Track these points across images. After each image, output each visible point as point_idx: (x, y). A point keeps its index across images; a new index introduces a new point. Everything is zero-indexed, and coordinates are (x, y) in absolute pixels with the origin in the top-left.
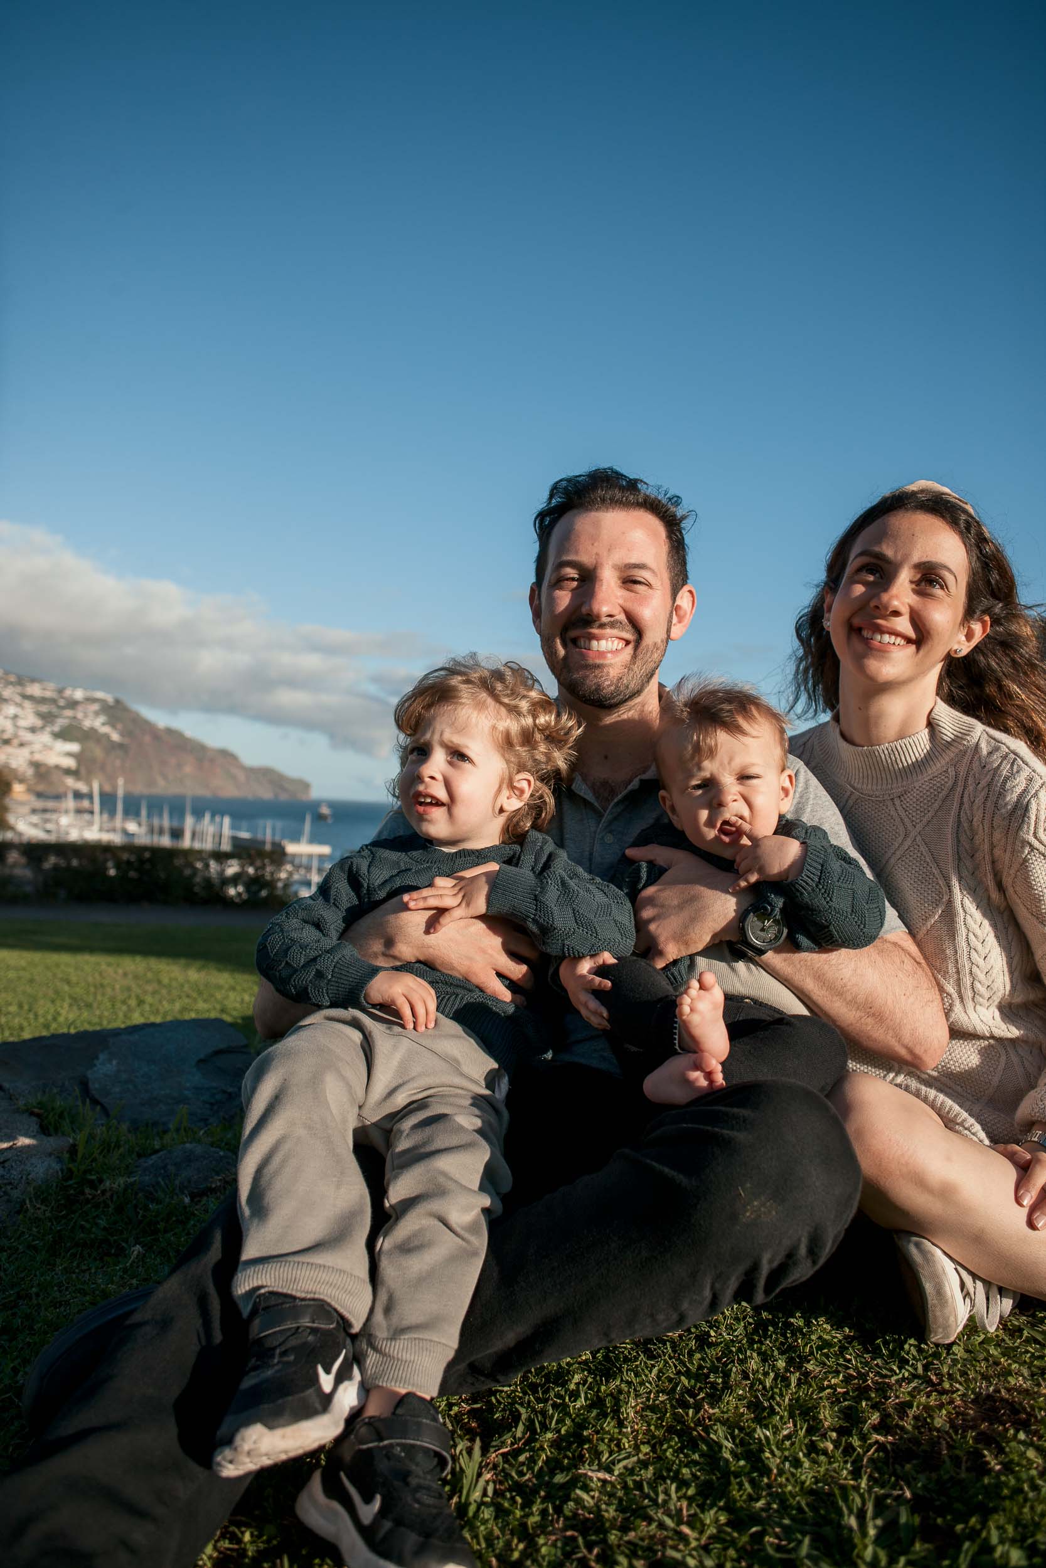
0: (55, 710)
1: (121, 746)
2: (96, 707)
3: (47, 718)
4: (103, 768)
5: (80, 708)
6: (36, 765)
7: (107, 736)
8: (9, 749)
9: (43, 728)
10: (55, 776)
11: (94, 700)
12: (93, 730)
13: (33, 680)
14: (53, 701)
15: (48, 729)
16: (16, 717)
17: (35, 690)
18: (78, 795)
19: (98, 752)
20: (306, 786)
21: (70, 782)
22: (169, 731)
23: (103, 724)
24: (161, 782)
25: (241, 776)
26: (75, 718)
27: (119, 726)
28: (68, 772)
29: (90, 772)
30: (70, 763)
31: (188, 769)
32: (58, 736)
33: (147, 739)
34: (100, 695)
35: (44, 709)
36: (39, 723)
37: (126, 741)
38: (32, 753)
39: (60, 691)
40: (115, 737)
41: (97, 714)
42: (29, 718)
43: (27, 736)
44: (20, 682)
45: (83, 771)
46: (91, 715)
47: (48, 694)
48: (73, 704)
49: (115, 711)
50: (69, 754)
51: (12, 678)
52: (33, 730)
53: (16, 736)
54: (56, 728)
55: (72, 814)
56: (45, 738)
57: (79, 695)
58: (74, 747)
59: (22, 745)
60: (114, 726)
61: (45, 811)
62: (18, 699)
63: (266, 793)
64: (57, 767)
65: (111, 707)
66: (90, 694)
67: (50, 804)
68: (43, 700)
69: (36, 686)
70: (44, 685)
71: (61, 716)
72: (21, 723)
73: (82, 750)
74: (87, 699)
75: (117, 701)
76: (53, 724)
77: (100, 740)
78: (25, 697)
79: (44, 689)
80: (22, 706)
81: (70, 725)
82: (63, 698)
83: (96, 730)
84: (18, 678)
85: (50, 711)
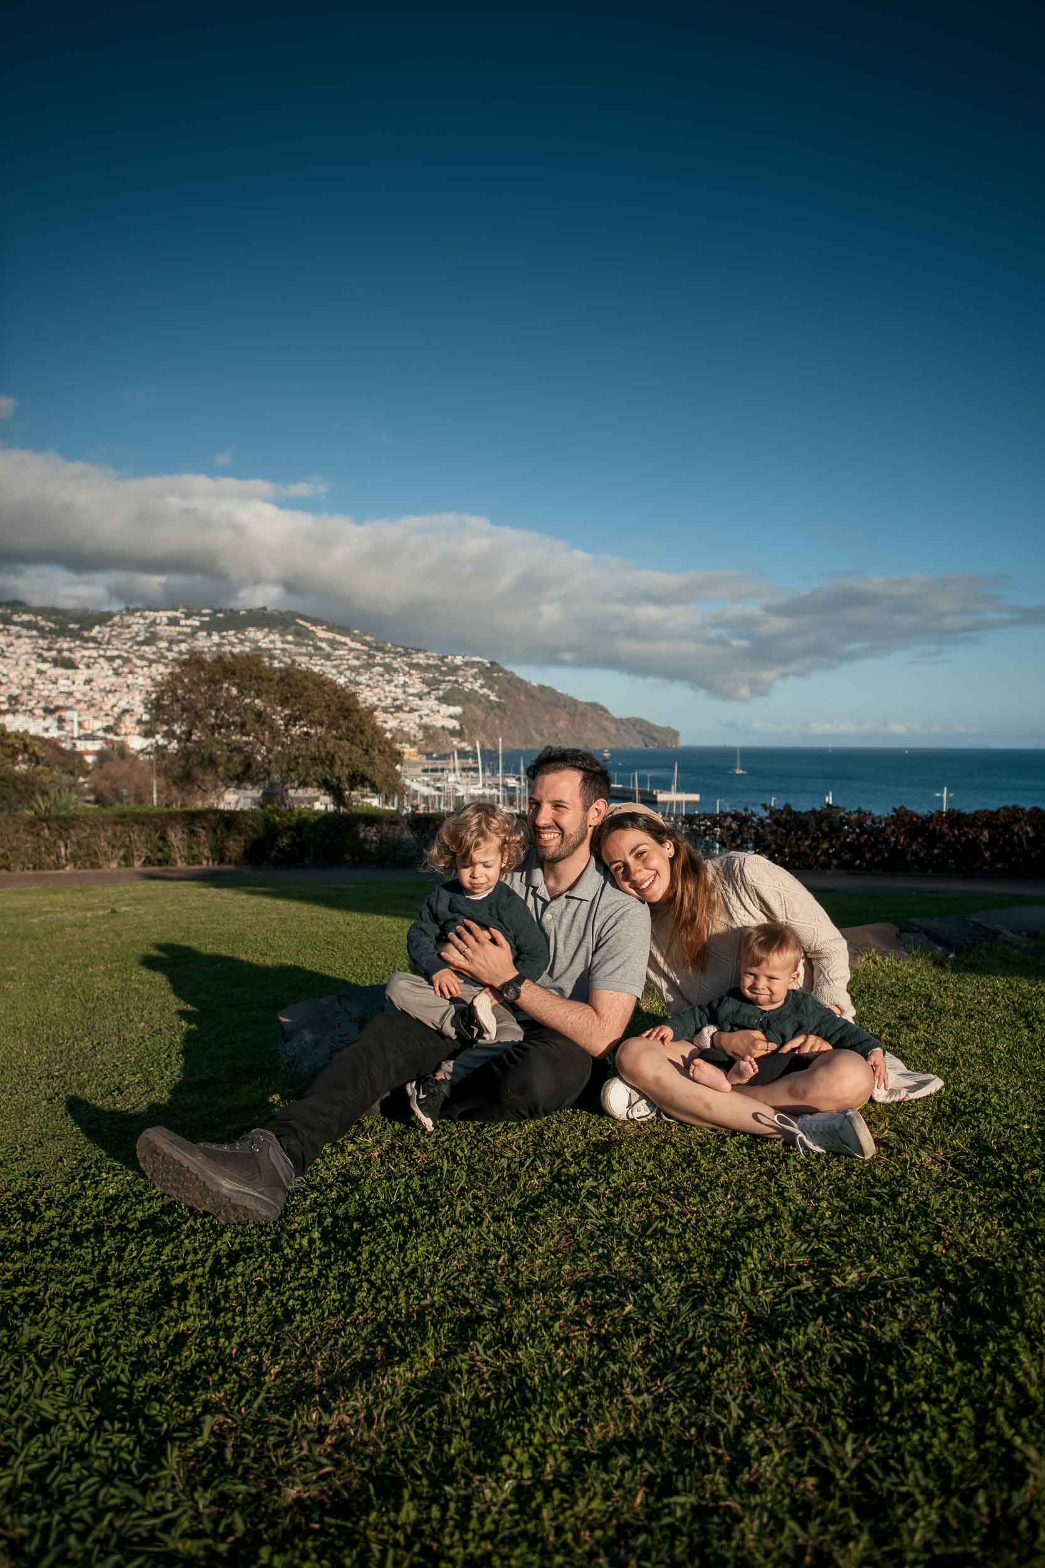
0: (437, 675)
1: (499, 706)
2: (475, 670)
3: (433, 684)
4: (484, 728)
5: (461, 673)
6: (425, 728)
7: (486, 697)
8: (401, 715)
9: (429, 693)
10: (442, 738)
11: (472, 664)
12: (473, 692)
13: (418, 651)
14: (437, 667)
15: (434, 693)
16: (405, 684)
17: (420, 659)
18: (463, 754)
19: (479, 713)
20: (676, 734)
21: (455, 741)
22: (542, 688)
23: (482, 687)
25: (612, 729)
26: (456, 682)
27: (497, 687)
28: (453, 733)
29: (472, 732)
30: (454, 724)
31: (561, 724)
32: (441, 700)
33: (522, 698)
34: (477, 659)
35: (430, 675)
36: (426, 690)
37: (503, 701)
38: (421, 717)
39: (442, 659)
40: (493, 697)
41: (475, 677)
42: (418, 687)
43: (416, 702)
44: (407, 654)
45: (466, 731)
46: (471, 679)
47: (431, 662)
48: (455, 669)
49: (490, 673)
50: (451, 717)
51: (400, 650)
52: (420, 696)
53: (406, 701)
54: (441, 693)
55: (458, 773)
56: (432, 703)
57: (459, 660)
58: (458, 710)
59: (412, 710)
60: (491, 688)
61: (435, 770)
62: (407, 669)
63: (635, 743)
64: (443, 727)
65: (488, 669)
66: (467, 659)
67: (439, 764)
68: (428, 668)
69: (421, 655)
70: (429, 654)
71: (444, 681)
72: (411, 690)
73: (464, 712)
74: (466, 664)
75: (492, 663)
76: (438, 689)
77: (480, 702)
78: (412, 666)
79: (428, 658)
80: (411, 675)
81: (453, 689)
82: (446, 664)
83: (476, 692)
84: (406, 649)
85: (434, 677)
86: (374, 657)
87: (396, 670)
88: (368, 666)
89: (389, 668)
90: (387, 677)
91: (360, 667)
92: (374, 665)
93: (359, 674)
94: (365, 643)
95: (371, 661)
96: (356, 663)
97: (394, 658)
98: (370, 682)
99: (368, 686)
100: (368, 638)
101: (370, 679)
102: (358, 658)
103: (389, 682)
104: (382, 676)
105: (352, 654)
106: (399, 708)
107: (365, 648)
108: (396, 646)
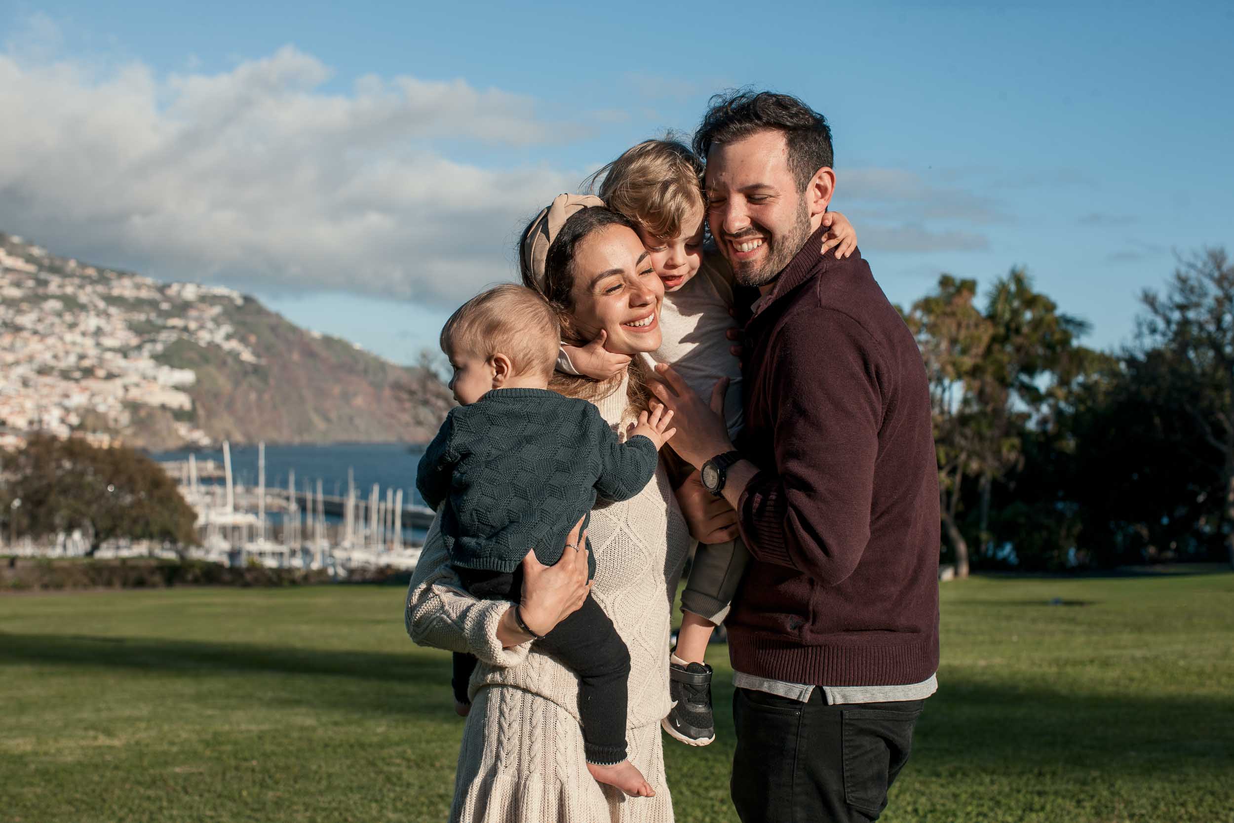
0: (153, 316)
1: (256, 369)
2: (216, 310)
3: (146, 332)
4: (230, 407)
5: (193, 313)
6: (133, 407)
7: (236, 356)
8: (91, 383)
9: (139, 347)
10: (163, 423)
11: (213, 300)
12: (213, 347)
13: (121, 274)
14: (153, 304)
15: (148, 348)
16: (99, 332)
17: (125, 288)
19: (223, 383)
21: (183, 430)
22: (328, 341)
23: (228, 337)
24: (320, 424)
26: (186, 329)
27: (253, 339)
28: (179, 415)
29: (210, 414)
30: (181, 400)
31: (359, 401)
32: (161, 359)
33: (296, 356)
34: (220, 290)
35: (140, 317)
36: (134, 341)
37: (263, 362)
38: (126, 388)
39: (162, 289)
40: (247, 356)
41: (216, 321)
42: (120, 336)
43: (117, 362)
44: (102, 279)
45: (201, 412)
46: (210, 325)
47: (144, 294)
48: (182, 308)
49: (245, 316)
50: (178, 388)
51: (91, 272)
52: (124, 352)
53: (101, 360)
54: (159, 347)
56: (144, 363)
57: (190, 292)
58: (187, 376)
59: (110, 376)
60: (243, 340)
62: (102, 305)
64: (163, 407)
65: (238, 308)
66: (204, 290)
68: (138, 304)
69: (127, 282)
70: (139, 279)
71: (165, 327)
72: (108, 342)
73: (199, 381)
74: (203, 299)
75: (247, 299)
76: (153, 341)
77: (224, 363)
78: (111, 300)
79: (138, 287)
80: (108, 316)
81: (179, 342)
82: (168, 299)
83: (218, 347)
84: (101, 271)
85: (148, 321)
86: (45, 283)
87: (83, 307)
88: (36, 299)
89: (71, 304)
90: (68, 318)
91: (23, 300)
92: (46, 297)
93: (20, 312)
94: (30, 259)
95: (41, 291)
96: (15, 293)
97: (81, 287)
98: (40, 327)
99: (35, 332)
100: (36, 251)
101: (40, 320)
102: (18, 285)
103: (72, 326)
104: (59, 315)
105: (9, 278)
106: (88, 372)
107: (31, 268)
108: (83, 265)
